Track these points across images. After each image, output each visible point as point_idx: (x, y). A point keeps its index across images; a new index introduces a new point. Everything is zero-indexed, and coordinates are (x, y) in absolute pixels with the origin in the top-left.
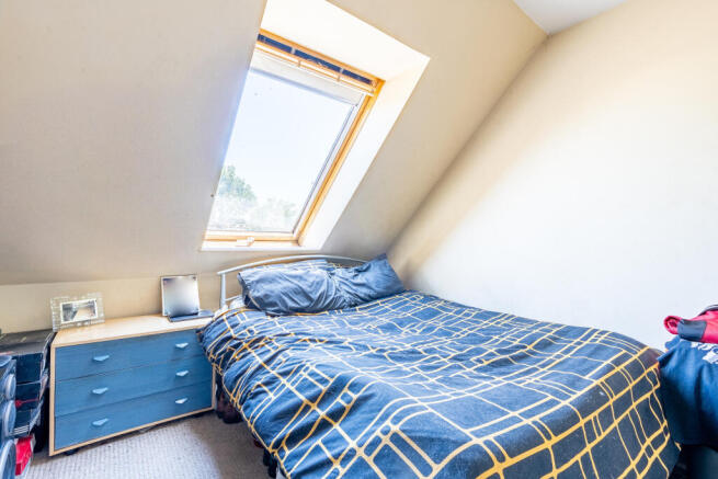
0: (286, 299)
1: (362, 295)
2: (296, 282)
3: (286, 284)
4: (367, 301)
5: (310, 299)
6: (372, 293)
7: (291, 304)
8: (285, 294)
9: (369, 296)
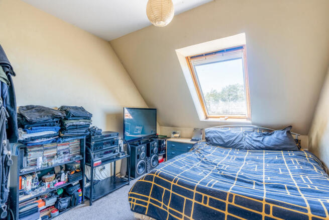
0: (213, 139)
1: (255, 146)
2: (220, 134)
3: (216, 134)
4: (258, 149)
5: (224, 141)
6: (262, 146)
7: (215, 141)
8: (214, 138)
9: (259, 147)
